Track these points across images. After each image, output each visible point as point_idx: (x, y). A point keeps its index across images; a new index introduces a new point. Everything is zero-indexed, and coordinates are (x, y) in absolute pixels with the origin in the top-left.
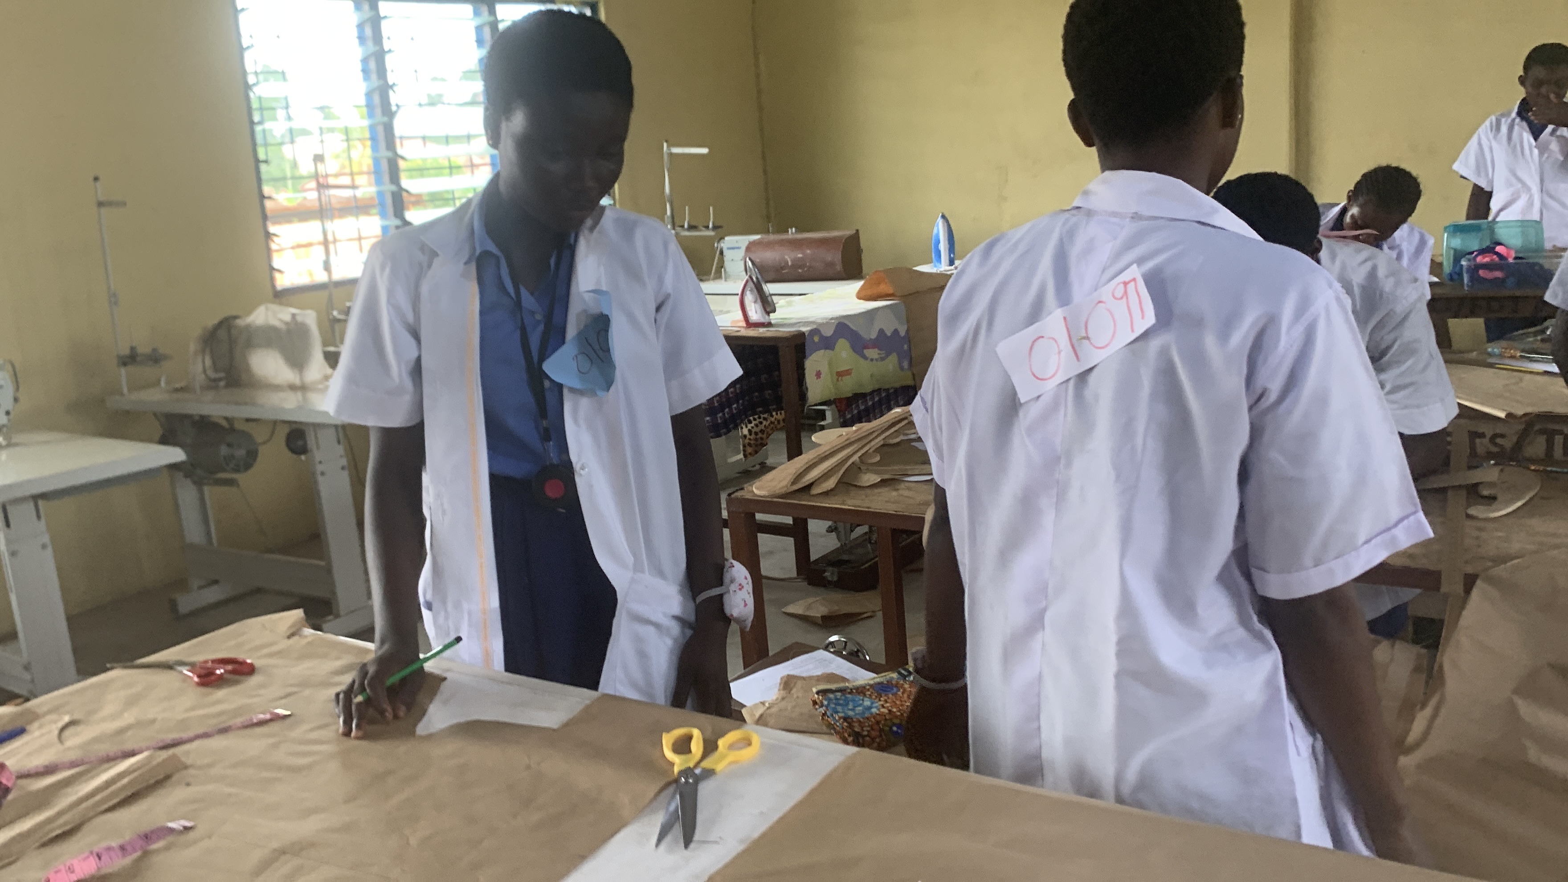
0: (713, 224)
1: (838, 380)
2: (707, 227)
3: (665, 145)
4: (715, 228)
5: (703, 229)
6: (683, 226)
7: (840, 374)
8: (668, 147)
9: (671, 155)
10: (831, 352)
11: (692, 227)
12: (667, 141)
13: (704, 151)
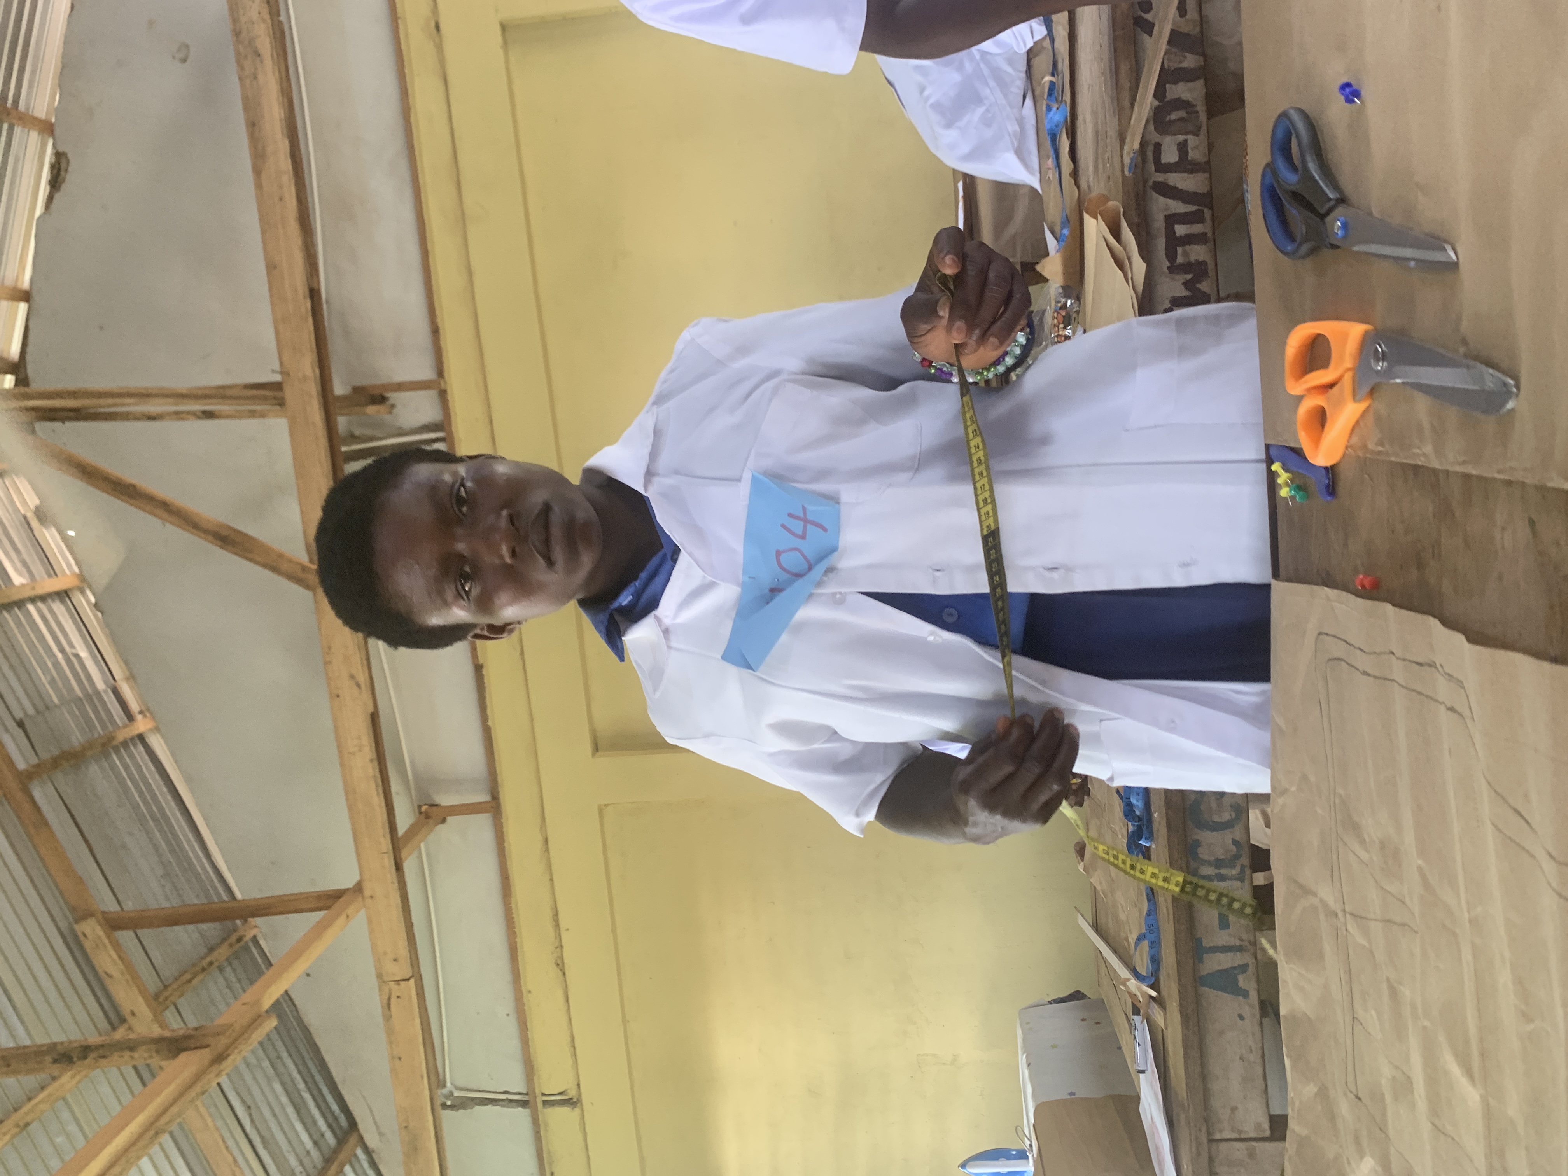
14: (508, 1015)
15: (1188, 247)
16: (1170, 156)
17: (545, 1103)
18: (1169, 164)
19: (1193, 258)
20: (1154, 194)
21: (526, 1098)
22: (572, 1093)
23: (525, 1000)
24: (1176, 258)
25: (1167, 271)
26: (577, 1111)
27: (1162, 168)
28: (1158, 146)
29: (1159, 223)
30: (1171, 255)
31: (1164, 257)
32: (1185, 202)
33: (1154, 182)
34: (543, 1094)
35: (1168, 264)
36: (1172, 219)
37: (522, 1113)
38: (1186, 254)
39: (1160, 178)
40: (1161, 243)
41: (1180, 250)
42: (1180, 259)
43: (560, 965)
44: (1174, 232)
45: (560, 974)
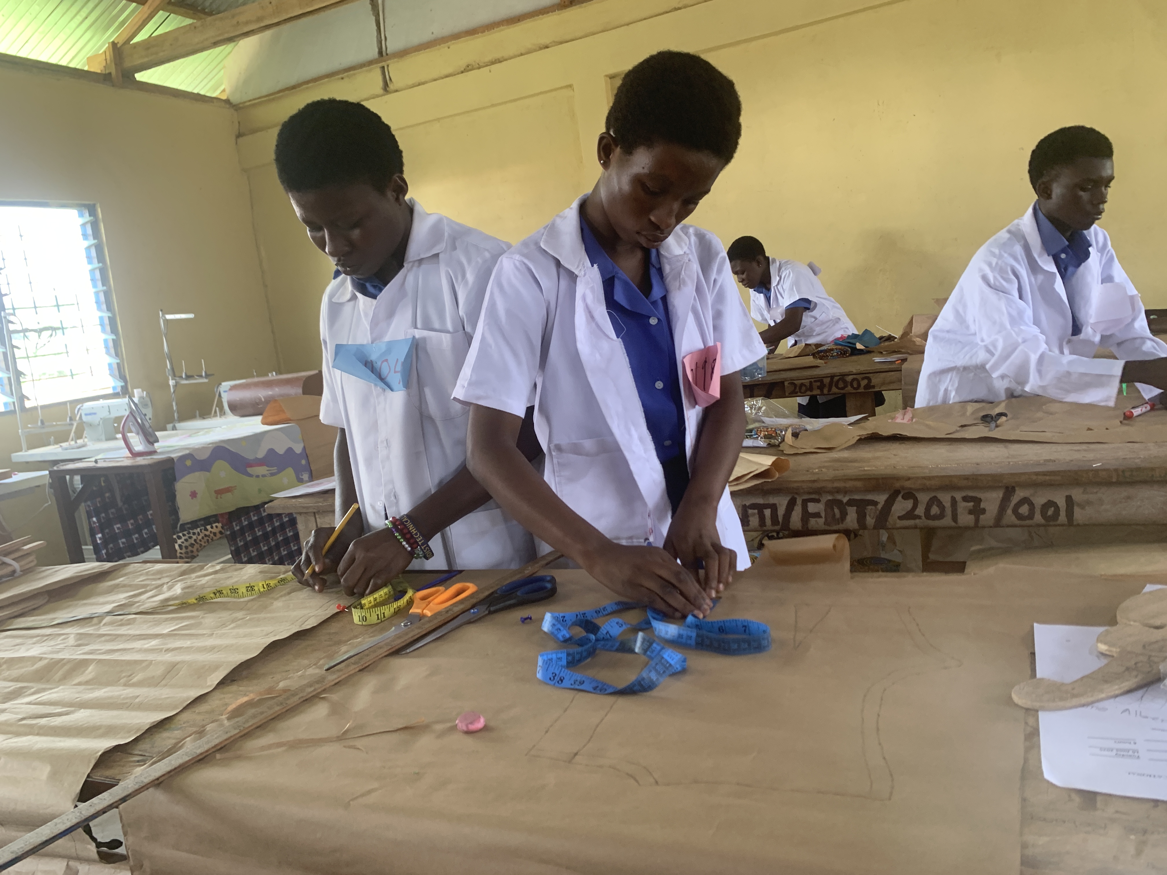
0: (205, 372)
1: (217, 498)
2: (201, 376)
3: (160, 313)
4: (207, 376)
5: (197, 377)
6: (181, 377)
7: (219, 492)
8: (163, 315)
9: (167, 321)
10: (208, 473)
11: (188, 377)
12: (161, 311)
13: (191, 316)
14: (433, 33)
15: (757, 516)
16: (812, 508)
17: (383, 68)
18: (807, 506)
19: (751, 519)
20: (788, 498)
21: (384, 54)
22: (391, 87)
23: (442, 45)
24: (750, 509)
25: (743, 504)
26: (380, 91)
27: (805, 503)
28: (818, 501)
29: (772, 500)
30: (753, 506)
31: (751, 503)
32: (784, 515)
33: (796, 498)
34: (388, 66)
35: (747, 505)
36: (774, 508)
37: (373, 53)
38: (754, 514)
39: (799, 502)
40: (760, 501)
41: (756, 511)
42: (750, 511)
43: (468, 68)
44: (766, 509)
45: (463, 69)
